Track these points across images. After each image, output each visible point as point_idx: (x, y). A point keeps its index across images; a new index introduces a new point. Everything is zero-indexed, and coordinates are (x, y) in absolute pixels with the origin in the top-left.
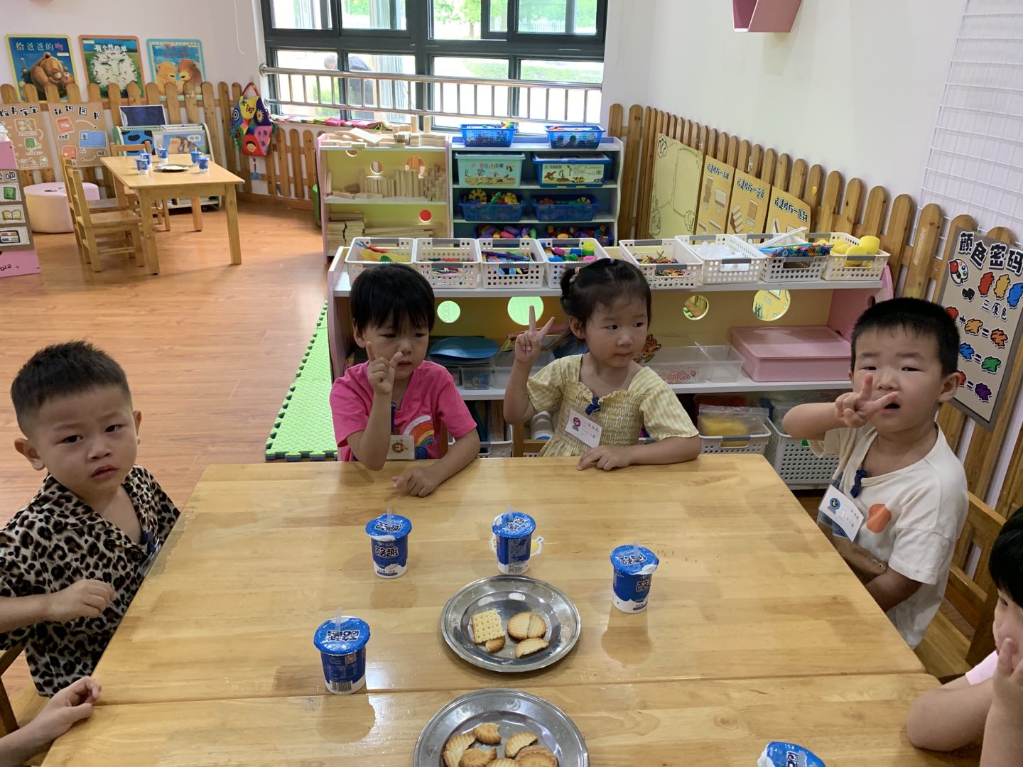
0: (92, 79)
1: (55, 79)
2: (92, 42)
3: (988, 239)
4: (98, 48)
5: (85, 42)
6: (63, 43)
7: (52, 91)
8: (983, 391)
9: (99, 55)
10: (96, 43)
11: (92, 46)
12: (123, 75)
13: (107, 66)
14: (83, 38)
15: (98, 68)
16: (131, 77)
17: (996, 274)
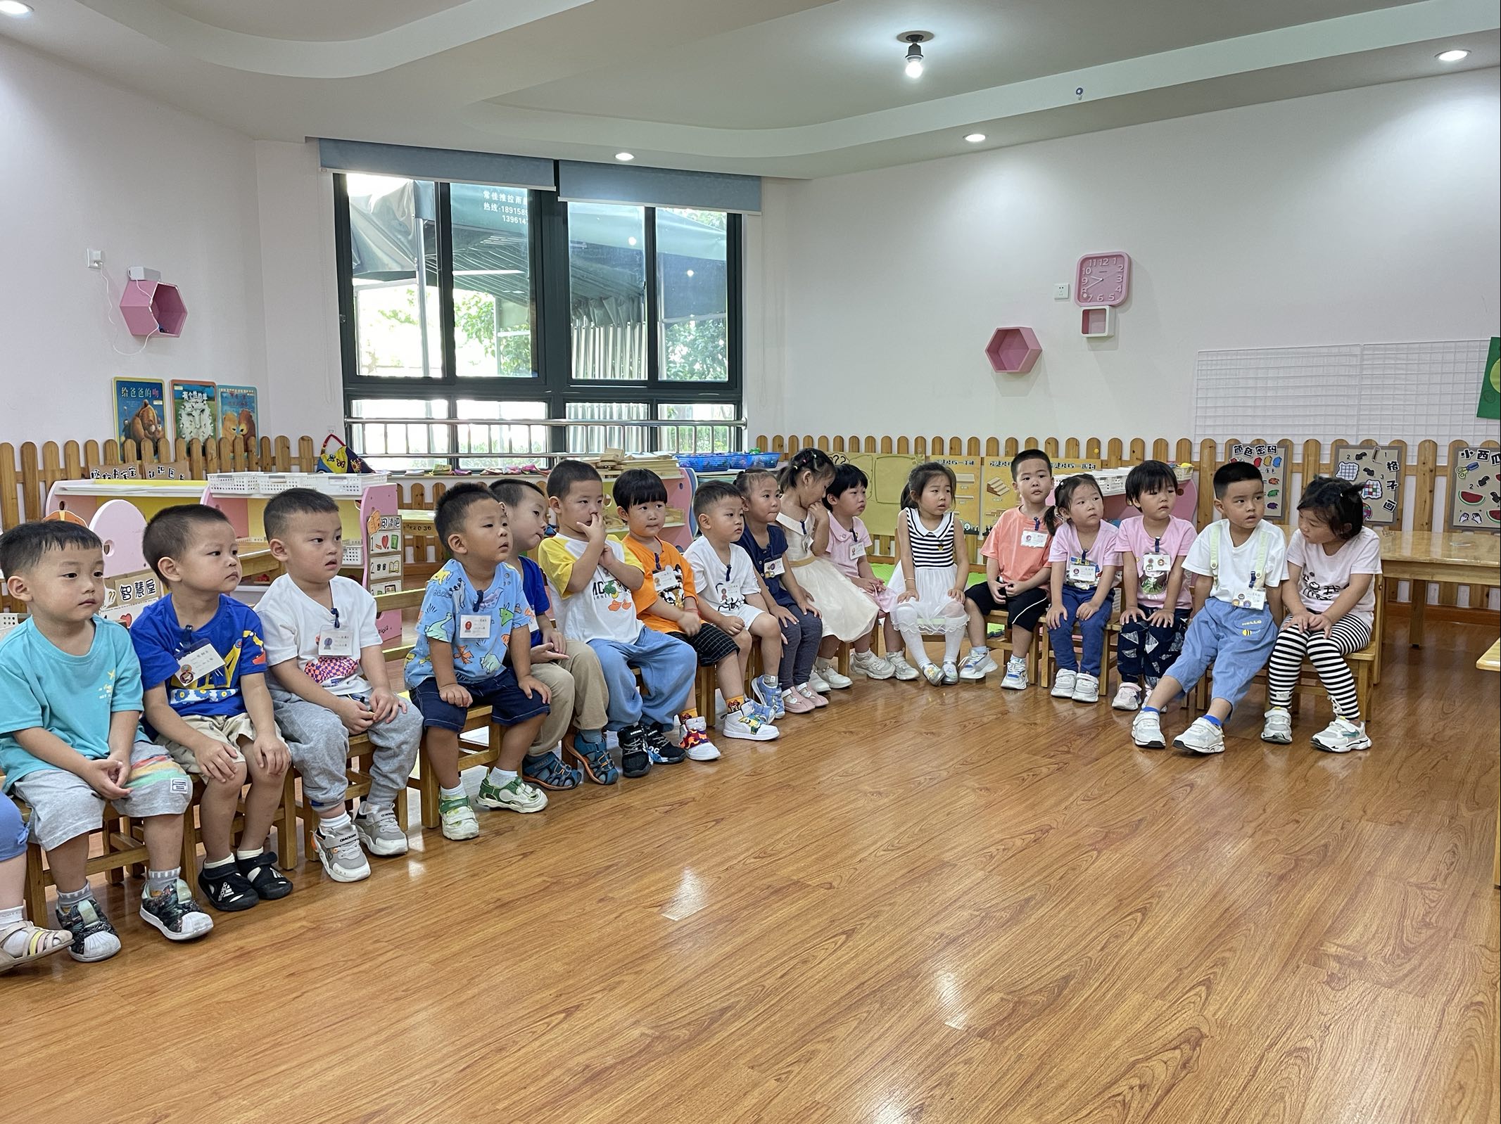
0: (179, 435)
1: (150, 433)
2: (181, 388)
3: (1252, 445)
4: (185, 395)
5: (176, 388)
6: (159, 386)
7: (148, 447)
8: (1272, 506)
9: (185, 404)
10: (184, 390)
11: (181, 392)
12: (203, 429)
13: (191, 418)
14: (175, 383)
15: (185, 419)
16: (208, 430)
17: (1263, 458)
